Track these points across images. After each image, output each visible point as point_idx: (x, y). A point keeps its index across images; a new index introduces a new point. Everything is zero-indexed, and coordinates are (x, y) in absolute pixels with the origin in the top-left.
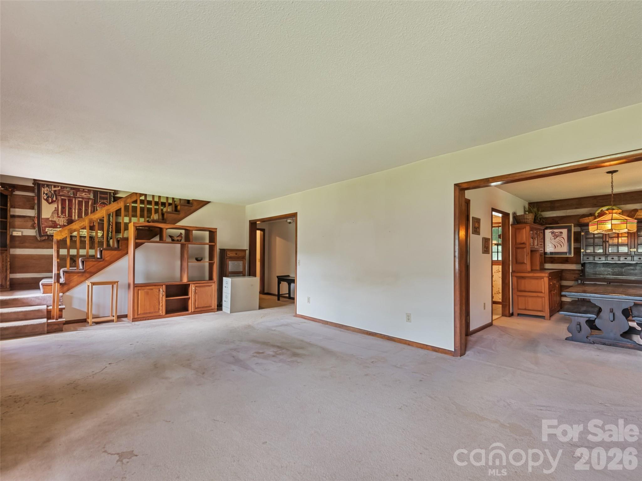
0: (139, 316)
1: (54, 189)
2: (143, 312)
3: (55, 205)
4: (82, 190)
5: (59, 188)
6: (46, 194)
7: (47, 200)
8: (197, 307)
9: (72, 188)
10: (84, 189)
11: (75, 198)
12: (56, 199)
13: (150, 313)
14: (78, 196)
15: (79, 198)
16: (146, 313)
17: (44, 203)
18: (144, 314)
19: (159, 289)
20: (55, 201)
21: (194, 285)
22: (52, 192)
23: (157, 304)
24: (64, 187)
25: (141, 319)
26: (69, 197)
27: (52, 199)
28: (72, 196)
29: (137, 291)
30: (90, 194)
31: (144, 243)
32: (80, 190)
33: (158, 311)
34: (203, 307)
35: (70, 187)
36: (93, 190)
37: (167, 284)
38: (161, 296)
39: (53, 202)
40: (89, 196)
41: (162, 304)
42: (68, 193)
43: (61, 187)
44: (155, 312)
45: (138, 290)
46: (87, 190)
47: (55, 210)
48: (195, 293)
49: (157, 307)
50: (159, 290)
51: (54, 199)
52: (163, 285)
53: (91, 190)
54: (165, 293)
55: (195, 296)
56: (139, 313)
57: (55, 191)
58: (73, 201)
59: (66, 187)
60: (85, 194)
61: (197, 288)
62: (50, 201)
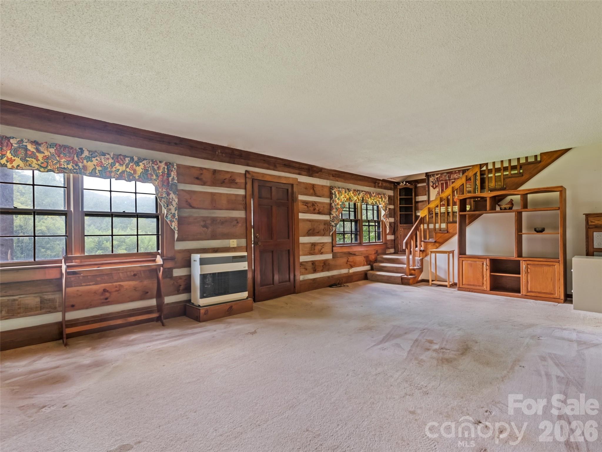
0: (463, 286)
1: (436, 177)
2: (467, 283)
3: (437, 189)
4: (454, 172)
5: (440, 175)
6: (432, 182)
7: (433, 186)
8: (529, 290)
9: (448, 173)
10: (455, 171)
11: (450, 180)
12: (438, 184)
13: (473, 285)
14: (452, 178)
15: (452, 179)
16: (470, 285)
17: (431, 188)
18: (468, 285)
19: (482, 262)
20: (437, 186)
21: (525, 262)
22: (436, 179)
23: (481, 277)
24: (443, 173)
25: (465, 290)
26: (446, 180)
27: (436, 185)
28: (448, 179)
29: (461, 261)
30: (460, 174)
31: (482, 214)
32: (453, 172)
33: (482, 285)
34: (539, 293)
35: (446, 172)
36: (462, 170)
37: (491, 258)
38: (485, 270)
39: (436, 187)
40: (459, 176)
41: (486, 279)
42: (445, 177)
43: (441, 173)
44: (479, 286)
45: (463, 261)
46: (457, 172)
47: (438, 193)
48: (527, 272)
49: (481, 280)
50: (483, 264)
51: (437, 185)
52: (487, 259)
53: (460, 170)
54: (489, 267)
55: (527, 276)
56: (464, 284)
57: (437, 178)
58: (449, 183)
59: (444, 173)
60: (457, 175)
61: (529, 266)
62: (435, 187)
